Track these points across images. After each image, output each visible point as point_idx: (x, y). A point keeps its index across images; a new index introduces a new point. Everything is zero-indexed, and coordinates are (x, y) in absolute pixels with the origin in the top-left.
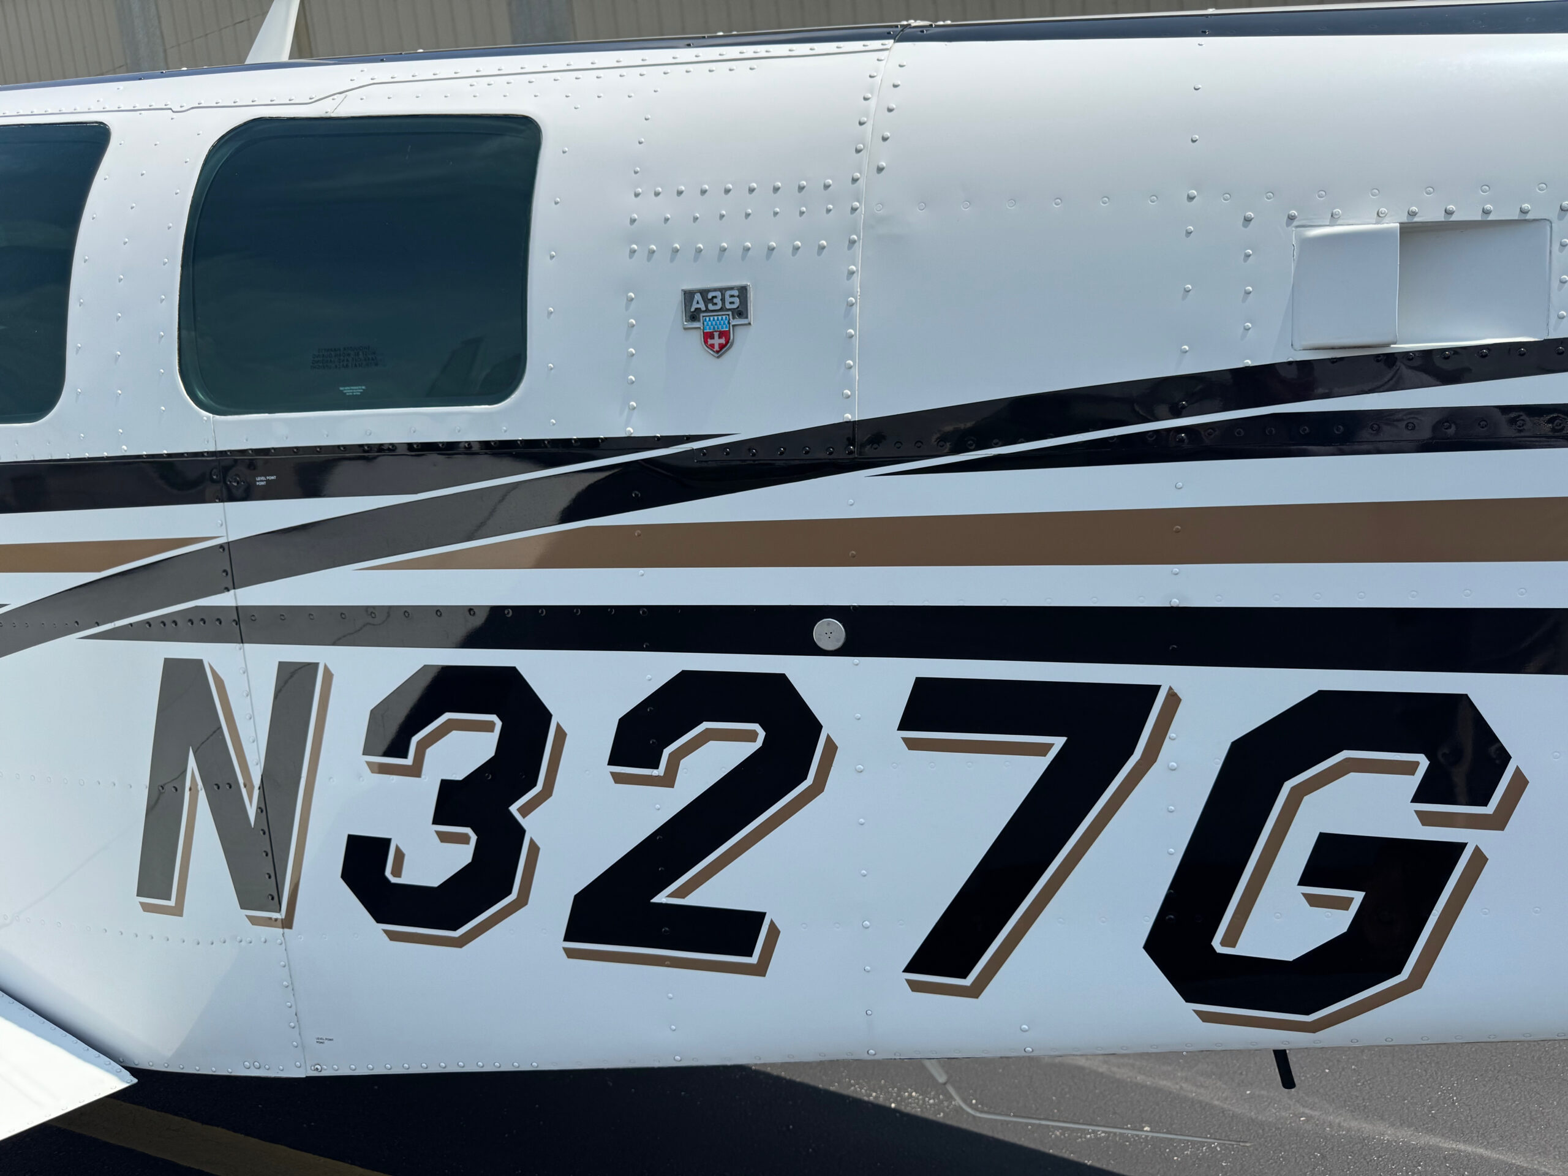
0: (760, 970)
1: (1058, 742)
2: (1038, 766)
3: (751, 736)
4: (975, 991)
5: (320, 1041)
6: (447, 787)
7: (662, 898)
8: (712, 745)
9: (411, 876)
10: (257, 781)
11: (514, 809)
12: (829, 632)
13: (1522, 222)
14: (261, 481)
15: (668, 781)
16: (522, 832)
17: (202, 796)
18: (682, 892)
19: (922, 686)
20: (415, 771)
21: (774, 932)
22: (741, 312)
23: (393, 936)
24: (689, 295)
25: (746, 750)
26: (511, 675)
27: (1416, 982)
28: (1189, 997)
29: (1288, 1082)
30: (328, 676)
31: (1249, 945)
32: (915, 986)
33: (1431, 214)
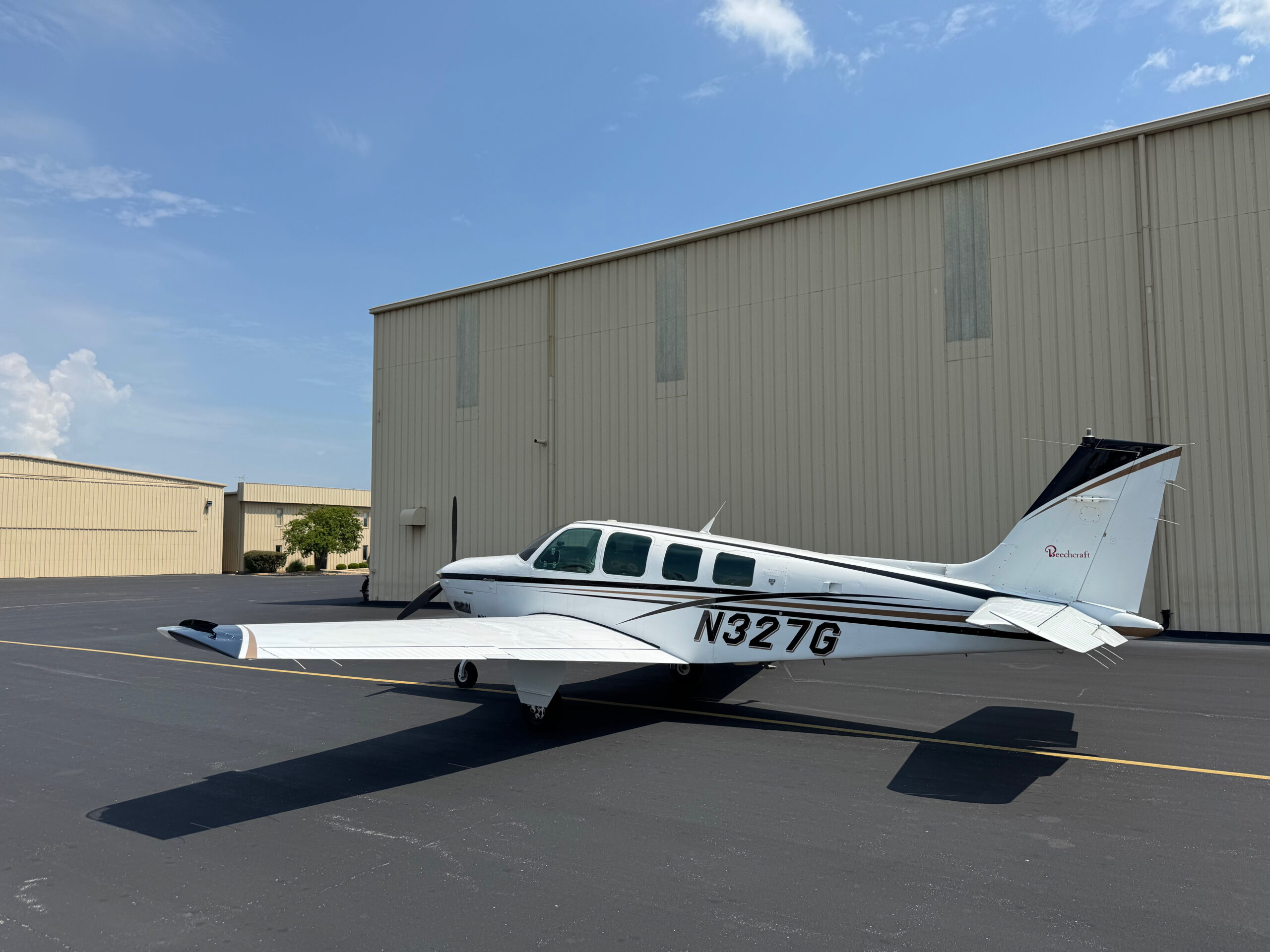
0: (771, 649)
1: (802, 626)
2: (800, 628)
4: (793, 652)
5: (716, 658)
6: (737, 627)
7: (760, 641)
8: (767, 624)
9: (731, 638)
10: (714, 624)
11: (745, 630)
12: (780, 613)
13: (840, 584)
14: (721, 592)
15: (762, 628)
16: (745, 633)
17: (706, 628)
18: (763, 641)
19: (790, 620)
20: (734, 625)
21: (772, 645)
22: (775, 581)
23: (727, 645)
25: (771, 625)
26: (746, 615)
27: (833, 651)
28: (813, 652)
29: (824, 665)
30: (725, 614)
31: (819, 647)
32: (787, 651)
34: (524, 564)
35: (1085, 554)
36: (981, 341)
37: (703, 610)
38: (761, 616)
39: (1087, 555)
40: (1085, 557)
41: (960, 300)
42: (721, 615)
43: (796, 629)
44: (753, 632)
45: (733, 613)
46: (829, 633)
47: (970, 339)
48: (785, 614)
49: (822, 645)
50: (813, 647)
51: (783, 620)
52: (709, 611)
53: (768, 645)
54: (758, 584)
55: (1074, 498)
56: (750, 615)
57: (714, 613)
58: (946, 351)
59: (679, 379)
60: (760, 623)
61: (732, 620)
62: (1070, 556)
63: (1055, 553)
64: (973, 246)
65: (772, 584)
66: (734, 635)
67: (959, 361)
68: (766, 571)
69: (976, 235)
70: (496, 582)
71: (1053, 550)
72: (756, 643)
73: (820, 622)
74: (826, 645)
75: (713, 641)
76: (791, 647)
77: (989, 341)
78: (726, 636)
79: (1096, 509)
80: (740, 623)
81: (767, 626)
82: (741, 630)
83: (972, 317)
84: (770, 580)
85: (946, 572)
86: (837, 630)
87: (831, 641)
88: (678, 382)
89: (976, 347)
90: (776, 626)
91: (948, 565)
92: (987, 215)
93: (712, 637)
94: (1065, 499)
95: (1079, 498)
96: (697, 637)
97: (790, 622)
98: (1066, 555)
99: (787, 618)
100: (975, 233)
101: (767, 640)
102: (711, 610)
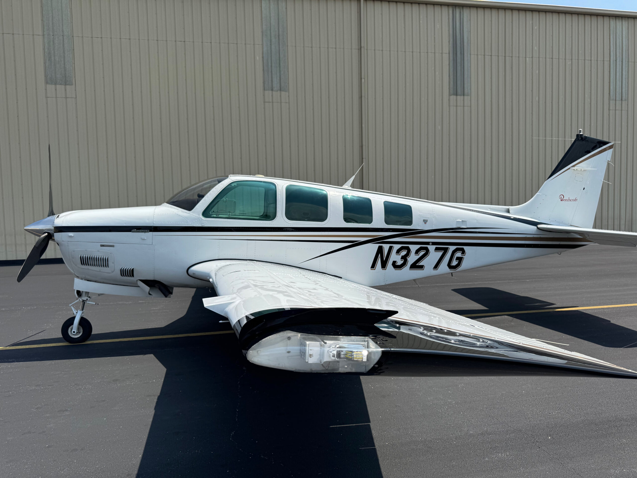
0: (423, 270)
1: (443, 251)
2: (442, 253)
3: (425, 251)
4: (437, 270)
5: (386, 281)
6: (402, 256)
7: (417, 264)
9: (398, 264)
10: (386, 256)
11: (407, 258)
12: (431, 244)
13: (466, 221)
14: (391, 231)
16: (407, 260)
17: (380, 258)
18: (419, 264)
20: (400, 255)
21: (424, 267)
22: (427, 221)
23: (395, 270)
24: (424, 220)
25: (424, 253)
26: (408, 247)
27: (461, 266)
28: (449, 268)
29: (452, 276)
30: (394, 247)
31: (453, 265)
32: (433, 270)
33: (463, 220)
34: (189, 214)
35: (576, 199)
36: (283, 93)
37: (378, 245)
38: (418, 246)
39: (576, 200)
40: (575, 201)
41: (271, 66)
42: (391, 248)
43: (440, 254)
44: (412, 259)
45: (399, 246)
46: (459, 254)
47: (277, 91)
48: (434, 244)
49: (454, 263)
50: (449, 266)
51: (432, 248)
52: (382, 246)
53: (422, 267)
54: (416, 225)
55: (574, 168)
56: (411, 246)
57: (386, 247)
58: (264, 95)
59: (69, 85)
60: (417, 252)
61: (398, 251)
62: (569, 200)
63: (563, 199)
64: (279, 36)
65: (425, 223)
66: (400, 262)
67: (271, 103)
68: (421, 214)
69: (280, 30)
70: (151, 233)
71: (562, 198)
72: (414, 266)
73: (454, 247)
74: (457, 263)
75: (385, 268)
76: (436, 267)
77: (287, 93)
78: (394, 264)
79: (582, 175)
80: (404, 253)
81: (422, 253)
82: (405, 258)
83: (278, 78)
84: (424, 221)
85: (510, 211)
86: (463, 252)
87: (460, 259)
88: (68, 87)
89: (281, 96)
90: (427, 251)
91: (510, 207)
92: (286, 20)
93: (384, 266)
94: (569, 169)
95: (575, 168)
96: (373, 266)
97: (437, 249)
98: (568, 200)
99: (434, 247)
100: (280, 28)
101: (421, 264)
102: (383, 245)
